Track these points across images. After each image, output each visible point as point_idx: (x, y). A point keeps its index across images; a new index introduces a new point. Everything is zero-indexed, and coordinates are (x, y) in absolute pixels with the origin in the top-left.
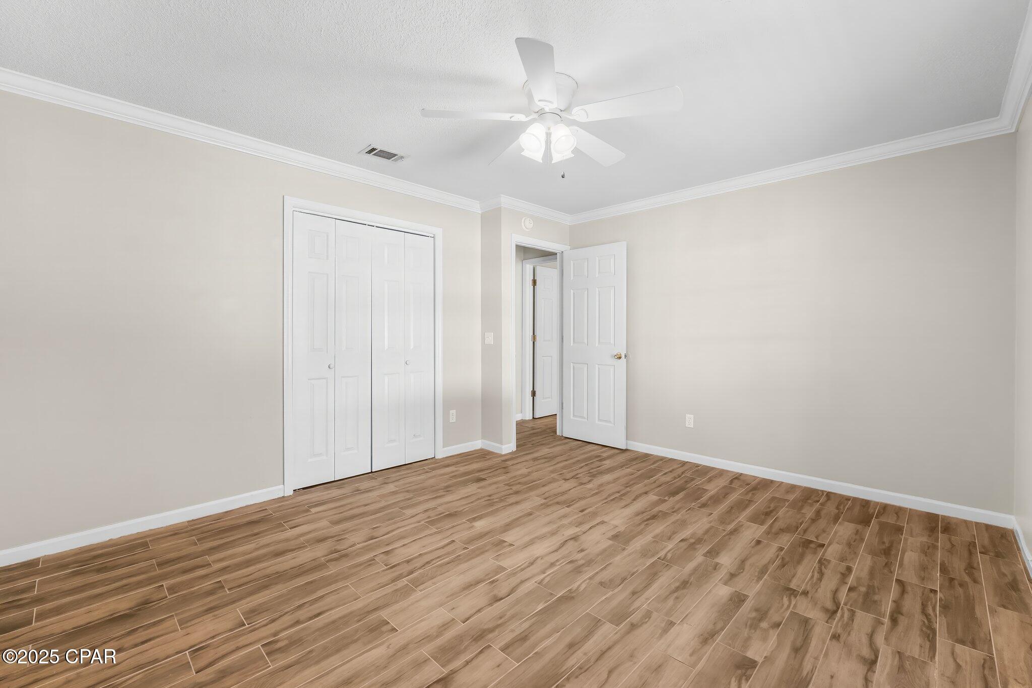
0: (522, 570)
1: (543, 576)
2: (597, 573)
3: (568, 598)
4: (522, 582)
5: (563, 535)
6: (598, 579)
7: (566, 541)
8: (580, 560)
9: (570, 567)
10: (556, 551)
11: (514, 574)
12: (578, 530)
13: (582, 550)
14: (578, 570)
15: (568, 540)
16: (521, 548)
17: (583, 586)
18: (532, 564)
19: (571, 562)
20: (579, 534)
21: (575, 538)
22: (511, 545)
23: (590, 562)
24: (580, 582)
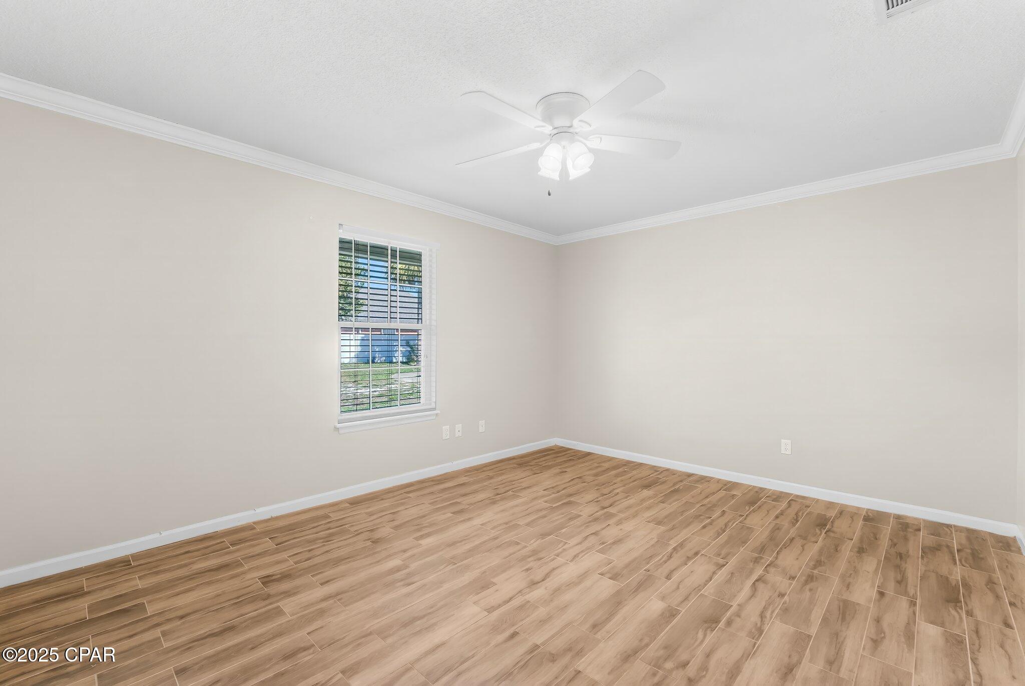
0: (582, 552)
1: (564, 547)
2: (519, 551)
3: (544, 535)
4: (580, 543)
5: (546, 588)
6: (519, 547)
7: (543, 580)
8: (531, 561)
9: (541, 555)
10: (554, 569)
11: (589, 549)
12: (527, 597)
13: (527, 570)
14: (534, 552)
15: (541, 582)
16: (590, 572)
17: (532, 542)
18: (575, 556)
19: (540, 559)
20: (528, 590)
21: (533, 584)
22: (602, 574)
23: (524, 559)
24: (535, 544)
